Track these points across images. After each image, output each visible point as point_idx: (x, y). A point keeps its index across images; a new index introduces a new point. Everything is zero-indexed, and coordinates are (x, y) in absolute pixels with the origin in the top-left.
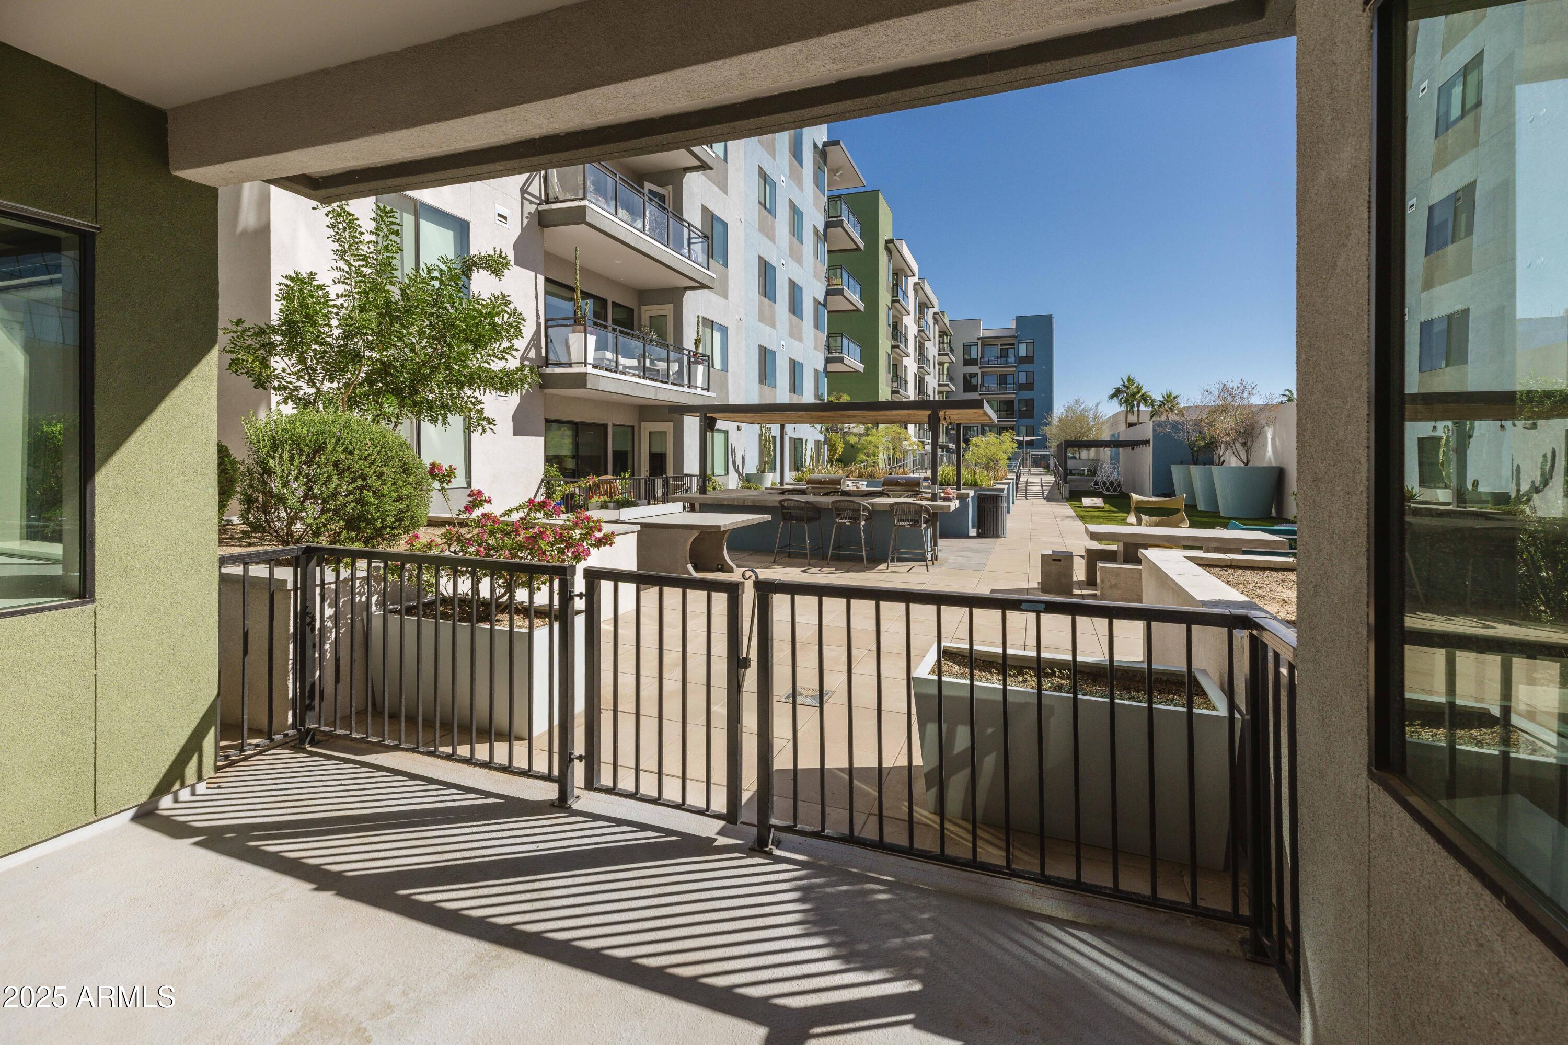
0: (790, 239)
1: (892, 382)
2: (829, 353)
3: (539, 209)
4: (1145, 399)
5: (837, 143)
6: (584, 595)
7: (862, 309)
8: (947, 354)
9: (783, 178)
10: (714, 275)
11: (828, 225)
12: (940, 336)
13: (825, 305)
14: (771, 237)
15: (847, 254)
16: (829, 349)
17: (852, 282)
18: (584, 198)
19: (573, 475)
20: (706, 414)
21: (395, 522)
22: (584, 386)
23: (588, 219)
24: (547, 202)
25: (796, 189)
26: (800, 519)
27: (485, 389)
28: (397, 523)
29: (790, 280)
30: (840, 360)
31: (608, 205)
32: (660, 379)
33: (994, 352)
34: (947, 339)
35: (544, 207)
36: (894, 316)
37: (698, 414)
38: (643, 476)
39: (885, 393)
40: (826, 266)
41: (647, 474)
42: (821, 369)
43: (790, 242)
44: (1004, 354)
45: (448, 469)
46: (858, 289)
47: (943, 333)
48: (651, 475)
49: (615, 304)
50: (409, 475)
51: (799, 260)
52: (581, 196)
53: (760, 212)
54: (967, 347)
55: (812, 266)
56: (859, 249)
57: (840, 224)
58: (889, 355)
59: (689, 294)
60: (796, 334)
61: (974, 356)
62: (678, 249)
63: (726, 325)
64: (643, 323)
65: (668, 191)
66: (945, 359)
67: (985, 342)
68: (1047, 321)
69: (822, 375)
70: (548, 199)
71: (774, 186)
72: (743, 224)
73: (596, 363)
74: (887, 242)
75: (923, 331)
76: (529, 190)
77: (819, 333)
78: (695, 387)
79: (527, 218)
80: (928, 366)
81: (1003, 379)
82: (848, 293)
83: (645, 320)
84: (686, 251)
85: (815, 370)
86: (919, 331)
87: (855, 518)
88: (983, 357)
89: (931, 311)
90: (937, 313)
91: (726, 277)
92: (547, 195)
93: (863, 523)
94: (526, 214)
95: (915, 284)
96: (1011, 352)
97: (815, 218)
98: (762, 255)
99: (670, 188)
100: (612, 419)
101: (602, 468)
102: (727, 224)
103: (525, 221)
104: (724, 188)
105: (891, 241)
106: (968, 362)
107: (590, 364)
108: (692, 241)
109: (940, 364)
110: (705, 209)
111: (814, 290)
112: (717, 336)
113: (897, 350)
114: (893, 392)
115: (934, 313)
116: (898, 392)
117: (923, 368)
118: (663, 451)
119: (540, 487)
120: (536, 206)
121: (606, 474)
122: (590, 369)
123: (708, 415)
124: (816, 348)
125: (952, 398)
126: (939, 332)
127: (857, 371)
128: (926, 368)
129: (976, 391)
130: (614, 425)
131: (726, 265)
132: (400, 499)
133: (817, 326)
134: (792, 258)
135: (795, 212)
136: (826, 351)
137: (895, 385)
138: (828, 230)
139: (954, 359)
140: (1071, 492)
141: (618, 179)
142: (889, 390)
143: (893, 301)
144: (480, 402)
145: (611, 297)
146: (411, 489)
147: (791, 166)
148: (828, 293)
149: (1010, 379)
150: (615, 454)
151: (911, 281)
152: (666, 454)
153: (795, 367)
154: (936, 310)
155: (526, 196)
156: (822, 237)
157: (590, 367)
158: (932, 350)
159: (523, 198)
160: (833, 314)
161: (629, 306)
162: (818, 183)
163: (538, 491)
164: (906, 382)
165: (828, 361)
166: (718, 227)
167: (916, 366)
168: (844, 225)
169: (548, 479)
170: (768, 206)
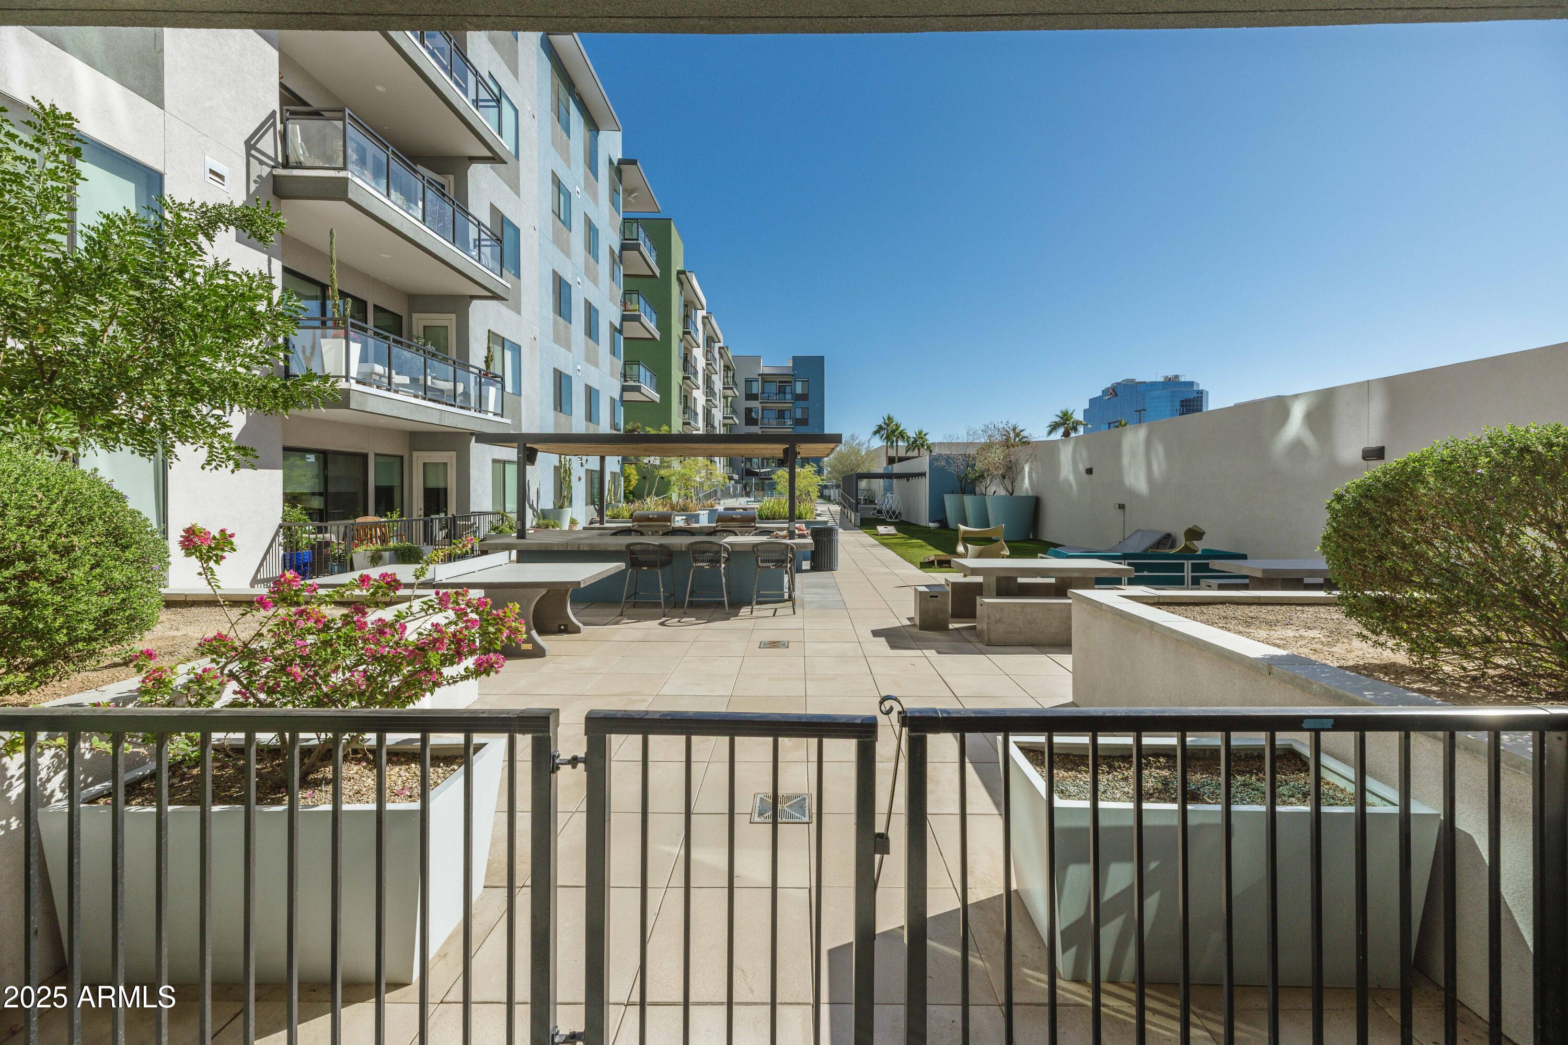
0: (586, 256)
1: (684, 413)
2: (625, 381)
3: (274, 173)
4: (902, 435)
5: (634, 162)
6: (585, 761)
7: (658, 337)
8: (732, 389)
9: (578, 189)
10: (509, 285)
11: (623, 247)
12: (725, 370)
13: (620, 332)
14: (567, 252)
15: (643, 280)
16: (625, 376)
17: (648, 309)
18: (344, 168)
19: (321, 516)
20: (525, 445)
21: (95, 630)
22: (347, 406)
23: (350, 196)
24: (286, 165)
25: (592, 202)
26: (652, 565)
27: (232, 407)
28: (100, 632)
29: (586, 301)
30: (637, 389)
31: (377, 183)
32: (445, 400)
33: (773, 388)
34: (730, 374)
35: (280, 172)
36: (686, 348)
37: (516, 444)
38: (415, 517)
39: (677, 426)
40: (622, 290)
41: (422, 513)
42: (617, 397)
43: (585, 259)
44: (782, 391)
45: (218, 536)
46: (654, 317)
47: (727, 368)
48: (426, 515)
49: (376, 307)
50: (125, 548)
51: (595, 280)
52: (340, 164)
53: (554, 223)
54: (748, 382)
55: (608, 288)
56: (654, 276)
57: (636, 247)
58: (680, 386)
59: (475, 304)
60: (591, 359)
61: (755, 391)
62: (465, 249)
63: (519, 343)
64: (415, 332)
65: (449, 181)
66: (729, 392)
67: (766, 379)
68: (819, 361)
69: (618, 404)
70: (288, 163)
71: (569, 196)
72: (537, 232)
73: (360, 377)
74: (679, 273)
75: (711, 364)
76: (258, 146)
77: (616, 360)
78: (487, 412)
79: (255, 182)
80: (715, 399)
81: (781, 414)
82: (645, 319)
83: (418, 330)
84: (474, 253)
86: (707, 364)
87: (715, 561)
88: (763, 393)
89: (717, 346)
90: (723, 348)
91: (519, 289)
92: (286, 157)
93: (723, 566)
94: (253, 177)
95: (704, 318)
96: (788, 389)
97: (610, 238)
98: (557, 270)
99: (451, 177)
100: (372, 448)
101: (361, 506)
102: (519, 230)
103: (253, 187)
104: (516, 189)
105: (683, 272)
106: (750, 397)
107: (353, 378)
108: (483, 243)
109: (725, 397)
110: (493, 208)
111: (610, 314)
112: (508, 355)
113: (688, 381)
114: (684, 424)
115: (720, 348)
116: (689, 424)
117: (711, 400)
118: (442, 485)
119: (277, 534)
120: (269, 169)
121: (366, 513)
122: (354, 386)
123: (528, 445)
124: (612, 375)
125: (735, 432)
126: (724, 366)
127: (653, 401)
128: (713, 400)
129: (757, 424)
130: (376, 455)
131: (518, 275)
132: (110, 589)
133: (613, 352)
134: (589, 278)
135: (591, 230)
136: (623, 379)
137: (686, 417)
138: (624, 253)
139: (737, 394)
140: (862, 520)
141: (390, 153)
142: (680, 421)
143: (685, 333)
144: (226, 425)
145: (372, 299)
146: (130, 571)
147: (586, 179)
148: (624, 318)
149: (787, 414)
150: (378, 489)
151: (701, 314)
152: (446, 490)
153: (591, 394)
154: (721, 345)
155: (253, 152)
156: (618, 259)
157: (353, 382)
158: (718, 385)
159: (248, 155)
160: (630, 341)
161: (396, 312)
162: (613, 202)
163: (273, 540)
164: (696, 414)
165: (624, 389)
166: (508, 232)
167: (704, 398)
168: (642, 249)
169: (287, 524)
170: (562, 217)
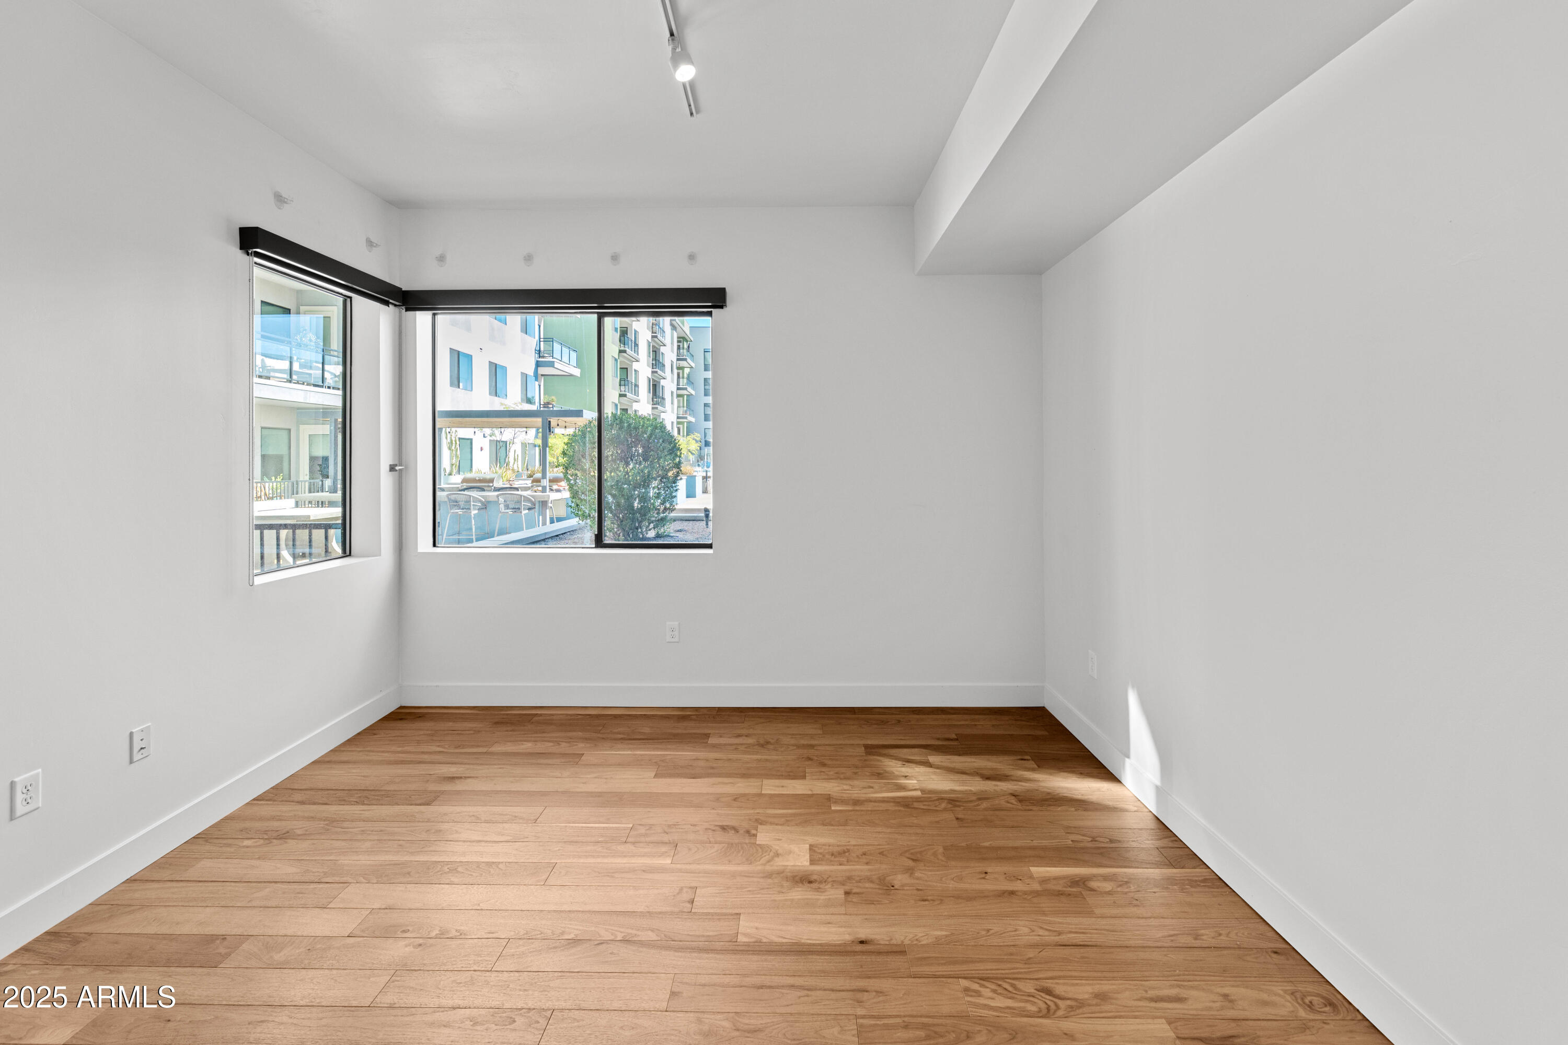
1: (620, 385)
2: (540, 357)
12: (679, 342)
16: (540, 352)
30: (553, 364)
42: (530, 372)
58: (616, 360)
60: (497, 338)
69: (531, 379)
75: (657, 337)
77: (527, 339)
80: (663, 371)
85: (522, 373)
109: (678, 368)
113: (625, 354)
114: (621, 396)
124: (523, 352)
126: (678, 338)
127: (571, 375)
128: (660, 372)
130: (262, 428)
133: (525, 331)
136: (537, 355)
137: (623, 388)
142: (616, 394)
150: (265, 457)
153: (497, 371)
158: (669, 355)
164: (637, 386)
165: (538, 364)
